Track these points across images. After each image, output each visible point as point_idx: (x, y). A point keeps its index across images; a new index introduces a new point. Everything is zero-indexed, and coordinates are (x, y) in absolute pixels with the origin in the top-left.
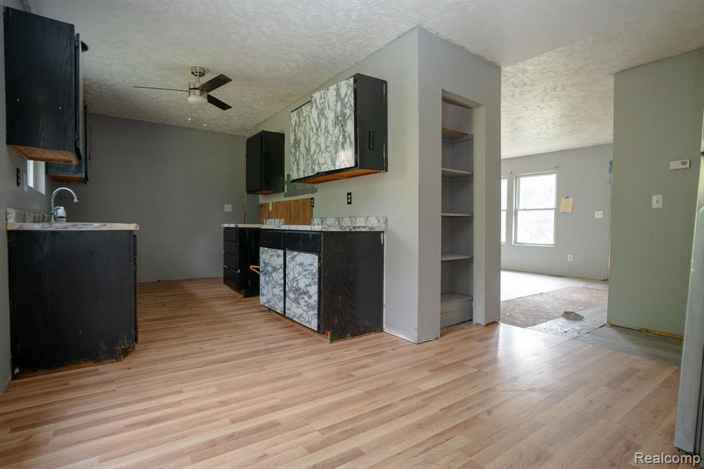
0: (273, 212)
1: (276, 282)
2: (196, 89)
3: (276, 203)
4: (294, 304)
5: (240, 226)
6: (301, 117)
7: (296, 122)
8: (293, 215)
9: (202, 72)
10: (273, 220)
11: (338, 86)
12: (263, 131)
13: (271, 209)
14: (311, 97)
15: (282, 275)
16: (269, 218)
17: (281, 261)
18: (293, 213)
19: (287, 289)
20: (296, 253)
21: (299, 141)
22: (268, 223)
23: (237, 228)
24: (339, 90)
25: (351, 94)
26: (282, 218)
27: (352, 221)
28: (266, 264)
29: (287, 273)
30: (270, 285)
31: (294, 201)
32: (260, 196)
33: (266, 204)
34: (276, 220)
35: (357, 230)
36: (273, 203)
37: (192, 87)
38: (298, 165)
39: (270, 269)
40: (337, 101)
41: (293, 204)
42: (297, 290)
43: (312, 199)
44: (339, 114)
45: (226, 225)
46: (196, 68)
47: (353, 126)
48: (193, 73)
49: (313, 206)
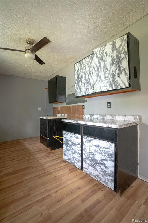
0: (61, 111)
1: (75, 151)
2: (29, 50)
3: (62, 107)
4: (90, 167)
5: (49, 118)
6: (82, 65)
7: (78, 68)
8: (72, 113)
9: (32, 41)
10: (61, 114)
11: (113, 42)
12: (57, 76)
13: (59, 109)
14: (93, 52)
15: (80, 149)
16: (58, 113)
17: (79, 141)
18: (71, 111)
19: (84, 157)
20: (92, 139)
21: (81, 77)
22: (58, 116)
23: (47, 119)
24: (115, 44)
25: (125, 45)
26: (65, 114)
27: (112, 117)
28: (67, 140)
29: (84, 148)
30: (70, 151)
31: (72, 106)
32: (53, 104)
33: (56, 107)
34: (62, 115)
35: (132, 125)
36: (60, 107)
37: (27, 49)
38: (80, 89)
39: (70, 143)
40: (113, 51)
41: (71, 107)
42: (93, 160)
43: (84, 105)
44: (115, 58)
45: (41, 118)
46: (29, 39)
47: (128, 63)
48: (27, 42)
49: (84, 109)
